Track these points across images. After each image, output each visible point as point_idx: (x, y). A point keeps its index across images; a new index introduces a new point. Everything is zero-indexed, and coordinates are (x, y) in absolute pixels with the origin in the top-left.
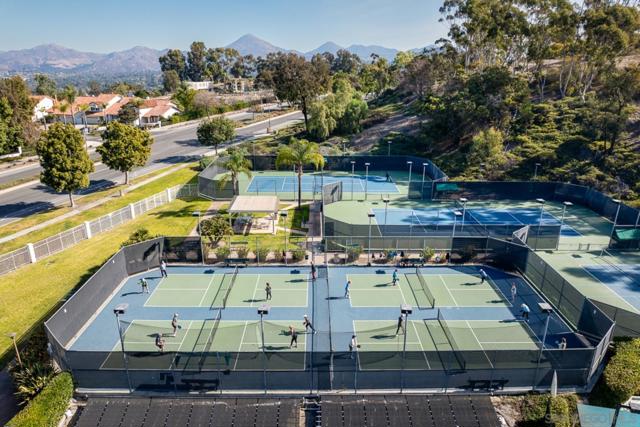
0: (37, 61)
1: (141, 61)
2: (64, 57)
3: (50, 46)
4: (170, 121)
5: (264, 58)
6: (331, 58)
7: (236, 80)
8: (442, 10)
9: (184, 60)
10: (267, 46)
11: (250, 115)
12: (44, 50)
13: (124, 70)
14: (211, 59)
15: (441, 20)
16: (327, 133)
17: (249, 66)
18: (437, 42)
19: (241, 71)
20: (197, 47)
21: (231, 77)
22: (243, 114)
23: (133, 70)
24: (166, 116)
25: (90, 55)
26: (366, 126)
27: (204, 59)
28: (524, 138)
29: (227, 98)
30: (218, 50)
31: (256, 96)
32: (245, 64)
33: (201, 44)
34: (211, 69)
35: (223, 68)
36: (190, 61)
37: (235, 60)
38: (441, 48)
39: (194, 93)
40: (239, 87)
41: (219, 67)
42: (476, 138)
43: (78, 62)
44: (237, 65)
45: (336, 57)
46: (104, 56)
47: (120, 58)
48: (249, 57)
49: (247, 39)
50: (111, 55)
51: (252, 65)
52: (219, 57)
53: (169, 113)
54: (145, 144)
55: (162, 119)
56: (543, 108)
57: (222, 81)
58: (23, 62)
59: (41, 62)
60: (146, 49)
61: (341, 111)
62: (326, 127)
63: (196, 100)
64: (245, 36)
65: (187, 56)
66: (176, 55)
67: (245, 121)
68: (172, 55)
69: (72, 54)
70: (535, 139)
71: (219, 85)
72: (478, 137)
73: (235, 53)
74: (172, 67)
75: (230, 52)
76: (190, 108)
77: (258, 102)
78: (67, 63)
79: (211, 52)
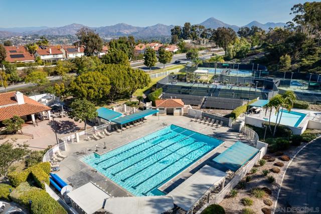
0: (116, 31)
1: (160, 31)
2: (127, 29)
3: (122, 24)
4: (176, 53)
5: (216, 29)
6: (248, 30)
7: (202, 40)
8: (292, 9)
9: (181, 30)
10: (221, 23)
11: (205, 52)
12: (119, 26)
13: (151, 35)
14: (193, 30)
15: (291, 14)
16: (232, 57)
17: (209, 33)
18: (287, 23)
19: (205, 35)
20: (187, 25)
21: (200, 38)
22: (203, 52)
23: (156, 35)
24: (174, 51)
25: (138, 28)
26: (248, 56)
27: (190, 30)
28: (304, 59)
29: (198, 46)
30: (196, 26)
31: (209, 46)
32: (207, 32)
33: (189, 24)
34: (192, 34)
35: (197, 34)
36: (183, 31)
37: (203, 30)
38: (289, 26)
39: (185, 43)
40: (203, 43)
41: (195, 34)
42: (281, 58)
43: (132, 31)
44: (203, 33)
45: (251, 29)
46: (144, 28)
47: (150, 29)
48: (209, 29)
49: (211, 20)
50: (146, 28)
51: (210, 33)
52: (196, 29)
53: (176, 50)
54: (171, 56)
55: (173, 52)
56: (315, 49)
57: (196, 40)
58: (111, 31)
59: (117, 31)
60: (162, 25)
61: (238, 49)
62: (232, 55)
63: (185, 46)
64: (210, 19)
65: (182, 29)
66: (178, 29)
67: (203, 54)
68: (176, 28)
69: (130, 27)
70: (308, 60)
71: (195, 41)
72: (282, 58)
73: (203, 27)
74: (176, 33)
75: (201, 27)
76: (183, 49)
77: (210, 48)
78: (128, 32)
79: (193, 27)
